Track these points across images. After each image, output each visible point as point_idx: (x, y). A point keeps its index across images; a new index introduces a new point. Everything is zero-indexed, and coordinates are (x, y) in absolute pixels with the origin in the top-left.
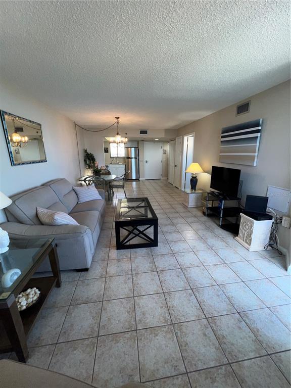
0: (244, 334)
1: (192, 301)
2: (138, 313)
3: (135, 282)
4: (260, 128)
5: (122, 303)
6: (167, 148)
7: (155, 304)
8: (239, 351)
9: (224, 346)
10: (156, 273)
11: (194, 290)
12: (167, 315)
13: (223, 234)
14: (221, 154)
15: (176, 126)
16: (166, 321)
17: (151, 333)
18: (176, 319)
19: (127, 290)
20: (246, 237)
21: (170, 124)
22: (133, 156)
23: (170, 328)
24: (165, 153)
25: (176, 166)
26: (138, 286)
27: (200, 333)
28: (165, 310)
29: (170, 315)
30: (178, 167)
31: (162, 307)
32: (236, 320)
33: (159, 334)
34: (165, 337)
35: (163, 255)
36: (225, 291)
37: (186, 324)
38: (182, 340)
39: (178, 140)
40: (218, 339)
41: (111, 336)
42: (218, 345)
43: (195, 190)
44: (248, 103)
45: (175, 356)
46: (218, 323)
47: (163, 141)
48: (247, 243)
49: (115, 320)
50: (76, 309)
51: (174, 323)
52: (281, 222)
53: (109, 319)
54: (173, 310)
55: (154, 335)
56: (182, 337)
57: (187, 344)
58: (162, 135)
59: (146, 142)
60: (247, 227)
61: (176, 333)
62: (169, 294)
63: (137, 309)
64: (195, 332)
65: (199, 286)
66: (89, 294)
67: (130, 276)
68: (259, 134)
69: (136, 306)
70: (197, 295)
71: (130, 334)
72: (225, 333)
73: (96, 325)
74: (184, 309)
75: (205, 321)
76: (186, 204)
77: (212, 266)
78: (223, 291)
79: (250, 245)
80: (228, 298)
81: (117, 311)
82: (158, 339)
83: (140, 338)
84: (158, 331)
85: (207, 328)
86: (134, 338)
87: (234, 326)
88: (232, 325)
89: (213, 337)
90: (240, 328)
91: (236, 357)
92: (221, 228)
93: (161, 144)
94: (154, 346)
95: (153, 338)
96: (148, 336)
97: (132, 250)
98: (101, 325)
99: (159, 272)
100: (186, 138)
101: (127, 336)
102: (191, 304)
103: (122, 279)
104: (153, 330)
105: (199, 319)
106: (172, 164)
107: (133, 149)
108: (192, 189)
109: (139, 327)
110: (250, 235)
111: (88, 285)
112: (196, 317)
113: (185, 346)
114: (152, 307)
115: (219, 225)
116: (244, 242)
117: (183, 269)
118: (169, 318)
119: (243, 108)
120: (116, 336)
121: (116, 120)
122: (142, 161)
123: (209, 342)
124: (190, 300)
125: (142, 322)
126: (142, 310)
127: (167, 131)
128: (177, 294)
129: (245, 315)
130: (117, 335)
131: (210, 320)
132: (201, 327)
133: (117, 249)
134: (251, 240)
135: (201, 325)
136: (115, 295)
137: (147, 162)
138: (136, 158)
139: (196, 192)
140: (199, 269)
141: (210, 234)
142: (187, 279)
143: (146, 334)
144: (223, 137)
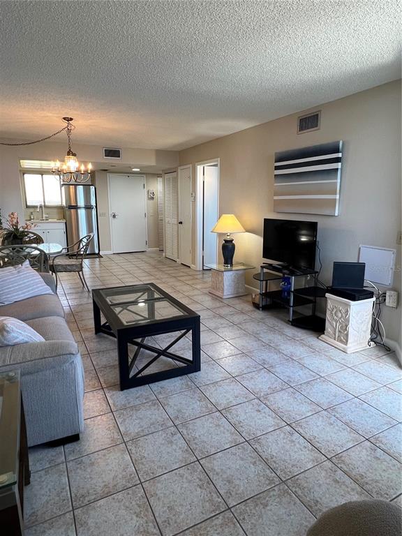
0: (385, 463)
1: (297, 441)
2: (219, 484)
3: (187, 437)
4: (340, 155)
5: (182, 476)
6: (158, 187)
7: (242, 462)
8: (388, 487)
9: (368, 487)
10: (218, 414)
11: (294, 425)
12: (268, 471)
13: (299, 334)
14: (276, 198)
15: (181, 144)
16: (271, 481)
17: (257, 505)
18: (285, 473)
19: (179, 454)
20: (340, 331)
21: (172, 139)
22: (81, 203)
23: (281, 488)
24: (151, 197)
25: (181, 223)
26: (196, 441)
27: (328, 481)
28: (261, 466)
29: (273, 470)
30: (187, 225)
31: (255, 462)
32: (369, 449)
33: (270, 502)
34: (280, 503)
35: (217, 382)
36: (338, 415)
37: (302, 475)
38: (308, 499)
39: (182, 173)
40: (356, 481)
41: (187, 532)
42: (359, 489)
43: (232, 265)
44: (317, 115)
45: (307, 524)
46: (347, 461)
47: (149, 174)
48: (341, 341)
49: (182, 505)
50: (92, 512)
51: (284, 479)
52: (385, 300)
53: (171, 508)
54: (275, 462)
55: (262, 507)
56: (306, 494)
57: (317, 501)
58: (151, 162)
59: (111, 175)
60: (340, 315)
61: (295, 493)
62: (256, 441)
63: (214, 478)
64: (321, 482)
65: (298, 418)
66: (105, 480)
67: (173, 429)
68: (339, 165)
69: (211, 475)
70: (301, 431)
71: (221, 517)
72: (361, 471)
73: (151, 524)
74: (290, 455)
75: (328, 464)
76: (219, 294)
77: (305, 385)
78: (334, 416)
79: (346, 343)
80: (346, 424)
81: (178, 491)
82: (271, 510)
83: (241, 518)
84: (265, 499)
85: (335, 471)
86: (232, 521)
87: (369, 458)
88: (365, 457)
89: (348, 481)
90: (377, 458)
91: (387, 495)
92: (292, 325)
93: (143, 180)
94: (270, 520)
95: (263, 510)
96: (254, 511)
97: (155, 386)
98: (160, 523)
99: (223, 412)
100: (200, 168)
101: (219, 521)
102: (298, 445)
103: (160, 438)
104: (257, 499)
105: (319, 464)
106: (170, 220)
107: (80, 189)
108: (226, 262)
109: (232, 503)
110: (345, 327)
111: (92, 464)
112: (314, 461)
113: (316, 506)
114: (238, 467)
115: (289, 321)
116: (336, 342)
117: (262, 399)
118: (274, 474)
119: (309, 121)
120: (199, 529)
121: (65, 124)
122: (104, 214)
123: (346, 489)
124: (294, 442)
125: (233, 494)
126: (225, 476)
127: (161, 153)
128: (271, 438)
129: (377, 439)
130: (199, 526)
131: (334, 460)
132: (327, 473)
133: (122, 390)
134: (347, 335)
135: (326, 470)
136: (160, 467)
137: (114, 216)
138: (88, 208)
139: (234, 268)
140: (287, 394)
141: (279, 337)
142: (274, 411)
143: (247, 508)
144: (277, 168)
